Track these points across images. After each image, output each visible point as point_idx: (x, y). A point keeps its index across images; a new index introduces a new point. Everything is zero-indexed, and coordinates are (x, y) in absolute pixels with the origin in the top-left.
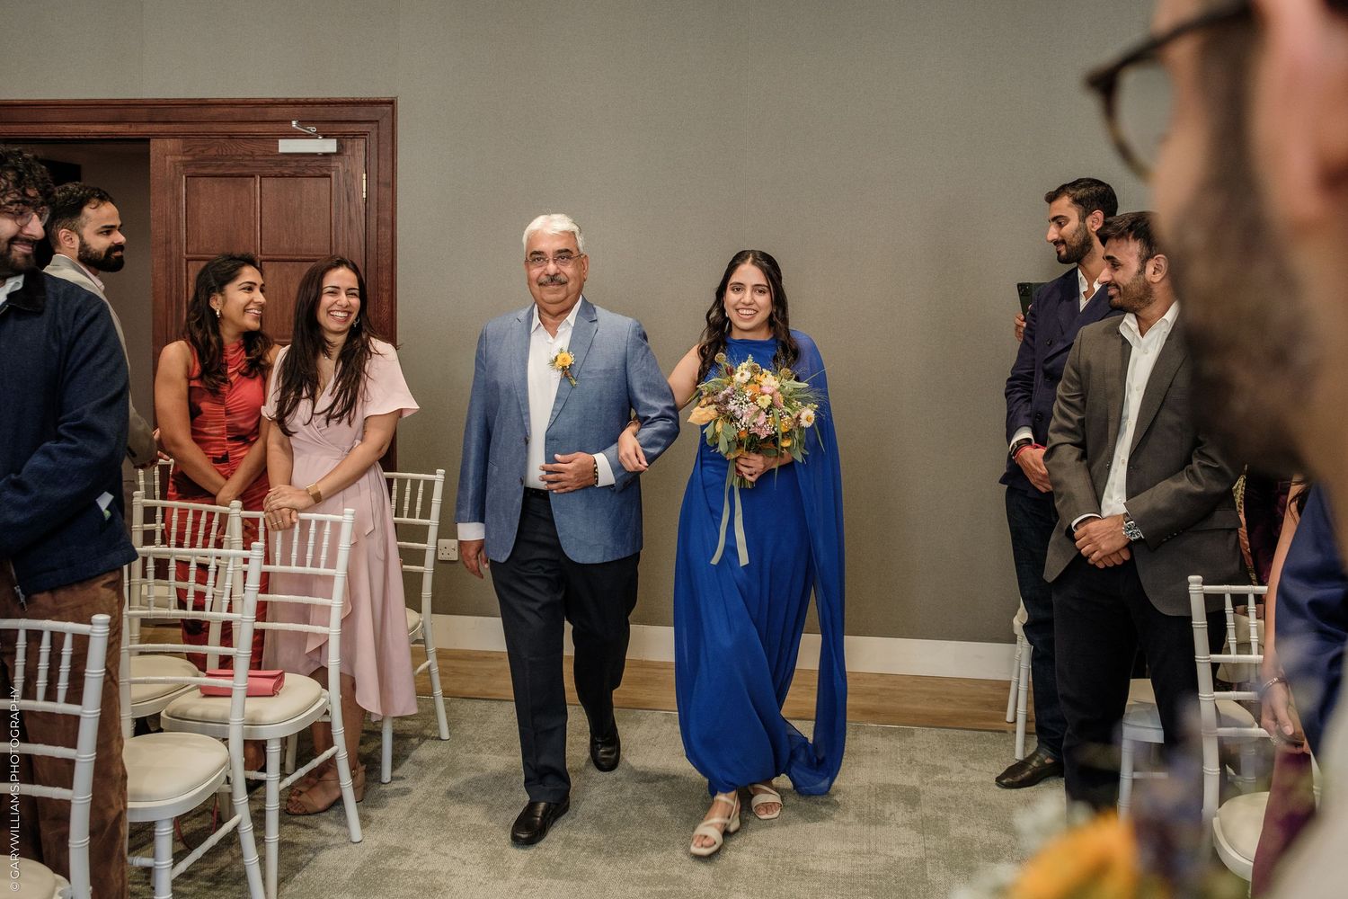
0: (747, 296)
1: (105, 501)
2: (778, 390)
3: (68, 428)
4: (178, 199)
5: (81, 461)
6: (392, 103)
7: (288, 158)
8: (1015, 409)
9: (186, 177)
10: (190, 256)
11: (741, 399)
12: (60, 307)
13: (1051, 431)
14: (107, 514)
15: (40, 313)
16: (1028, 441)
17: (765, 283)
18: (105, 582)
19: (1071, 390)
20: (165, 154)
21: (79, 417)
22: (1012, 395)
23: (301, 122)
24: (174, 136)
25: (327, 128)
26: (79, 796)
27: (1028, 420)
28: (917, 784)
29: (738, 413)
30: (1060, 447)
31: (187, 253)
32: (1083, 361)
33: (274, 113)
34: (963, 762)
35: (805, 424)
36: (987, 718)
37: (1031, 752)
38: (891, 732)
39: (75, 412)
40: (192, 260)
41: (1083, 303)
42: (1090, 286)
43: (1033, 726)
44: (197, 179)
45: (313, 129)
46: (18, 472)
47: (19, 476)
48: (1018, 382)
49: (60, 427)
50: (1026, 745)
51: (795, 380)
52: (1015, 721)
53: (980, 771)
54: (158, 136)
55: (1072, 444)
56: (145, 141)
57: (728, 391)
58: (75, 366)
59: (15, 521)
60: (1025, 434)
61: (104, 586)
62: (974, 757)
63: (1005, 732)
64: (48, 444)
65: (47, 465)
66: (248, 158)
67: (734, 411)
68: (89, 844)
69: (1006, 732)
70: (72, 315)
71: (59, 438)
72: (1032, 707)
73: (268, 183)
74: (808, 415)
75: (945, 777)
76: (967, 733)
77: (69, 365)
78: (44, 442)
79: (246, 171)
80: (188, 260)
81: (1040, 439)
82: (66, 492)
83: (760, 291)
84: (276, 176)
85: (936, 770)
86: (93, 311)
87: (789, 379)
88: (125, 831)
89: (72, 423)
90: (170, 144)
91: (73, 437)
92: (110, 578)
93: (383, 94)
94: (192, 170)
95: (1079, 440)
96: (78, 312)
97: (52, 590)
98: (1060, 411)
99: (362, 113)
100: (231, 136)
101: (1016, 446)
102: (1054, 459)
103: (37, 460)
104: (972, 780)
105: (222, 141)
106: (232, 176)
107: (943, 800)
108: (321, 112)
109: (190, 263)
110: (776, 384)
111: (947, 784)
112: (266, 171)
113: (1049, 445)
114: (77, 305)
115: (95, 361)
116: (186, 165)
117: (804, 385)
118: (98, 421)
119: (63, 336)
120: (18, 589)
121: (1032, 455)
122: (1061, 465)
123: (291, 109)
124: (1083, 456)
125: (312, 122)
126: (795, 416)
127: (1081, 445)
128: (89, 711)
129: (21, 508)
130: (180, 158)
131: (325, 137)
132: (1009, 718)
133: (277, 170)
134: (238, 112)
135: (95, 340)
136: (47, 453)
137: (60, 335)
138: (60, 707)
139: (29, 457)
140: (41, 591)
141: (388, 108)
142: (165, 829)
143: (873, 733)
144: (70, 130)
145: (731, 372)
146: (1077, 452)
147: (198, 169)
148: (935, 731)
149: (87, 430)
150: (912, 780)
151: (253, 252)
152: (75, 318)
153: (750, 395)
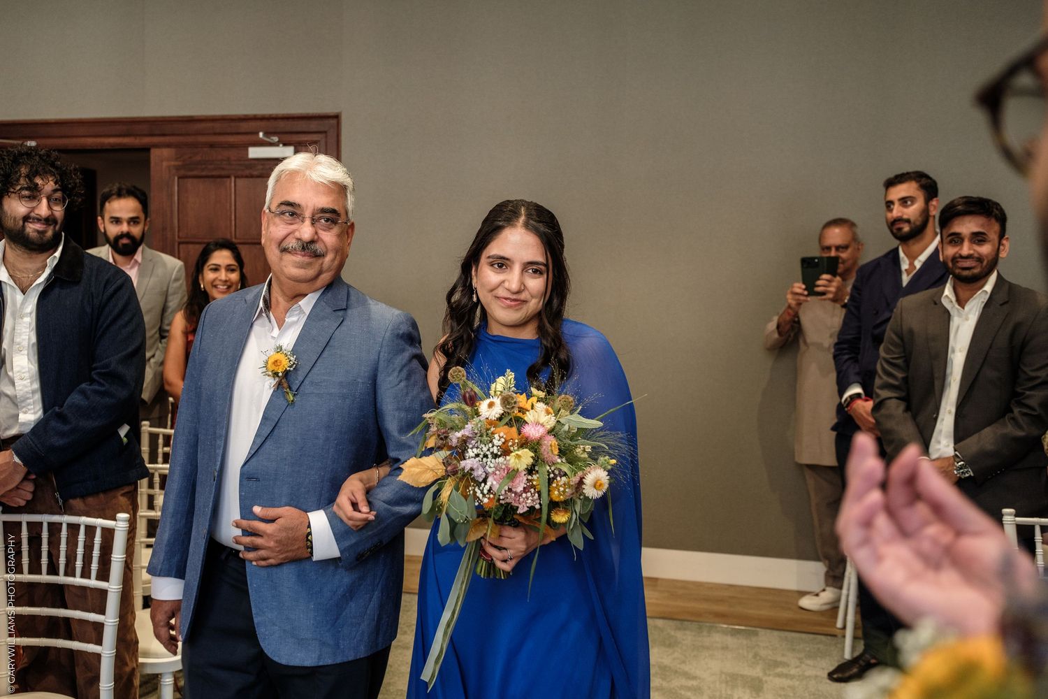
0: (512, 278)
1: (123, 431)
2: (552, 432)
3: (99, 374)
4: (171, 195)
5: (107, 400)
6: (337, 117)
7: (256, 162)
8: (844, 368)
9: (179, 178)
10: (182, 240)
11: (485, 449)
12: (93, 279)
13: (878, 388)
14: (125, 440)
15: (77, 283)
16: (858, 395)
17: (541, 259)
18: (123, 492)
19: (894, 353)
20: (162, 159)
21: (107, 366)
22: (840, 357)
23: (266, 134)
24: (168, 146)
25: (287, 138)
26: (106, 650)
27: (858, 378)
28: (761, 675)
29: (479, 473)
30: (888, 401)
31: (179, 237)
32: (905, 327)
33: (245, 126)
34: (800, 659)
35: (591, 492)
36: (821, 624)
37: (857, 654)
38: (739, 631)
39: (104, 362)
40: (183, 243)
41: (906, 279)
42: (912, 264)
43: (860, 633)
44: (186, 180)
45: (276, 139)
46: (62, 406)
47: (62, 409)
48: (845, 346)
49: (93, 373)
50: (853, 648)
51: (581, 414)
52: (844, 628)
53: (814, 667)
54: (157, 146)
55: (897, 398)
56: (146, 150)
57: (467, 431)
58: (105, 326)
59: (57, 444)
60: (856, 390)
61: (123, 495)
62: (810, 656)
63: (835, 636)
64: (83, 385)
65: (82, 403)
66: (225, 162)
67: (472, 469)
68: (114, 688)
69: (837, 636)
70: (102, 285)
71: (92, 381)
72: (859, 617)
73: (240, 182)
74: (596, 479)
75: (785, 670)
76: (804, 636)
77: (100, 324)
78: (81, 383)
79: (223, 173)
80: (179, 243)
81: (869, 393)
82: (96, 424)
83: (535, 271)
84: (247, 177)
85: (777, 664)
86: (119, 282)
87: (572, 412)
88: (137, 682)
89: (103, 371)
90: (166, 152)
91: (101, 381)
92: (127, 489)
93: (328, 109)
94: (182, 172)
95: (903, 394)
96: (107, 282)
97: (83, 497)
98: (883, 369)
99: (313, 126)
100: (212, 146)
101: (849, 399)
102: (883, 411)
103: (75, 398)
104: (807, 674)
105: (205, 149)
106: (213, 177)
107: (783, 689)
108: (282, 125)
109: (181, 246)
110: (550, 421)
111: (786, 676)
112: (240, 173)
113: (878, 400)
114: (106, 278)
115: (121, 322)
116: (178, 168)
117: (595, 423)
118: (121, 369)
119: (95, 300)
120: (58, 495)
121: (864, 407)
122: (889, 417)
123: (259, 123)
124: (908, 409)
125: (274, 133)
126: (575, 480)
127: (907, 400)
128: (113, 587)
129: (62, 434)
130: (173, 163)
131: (285, 145)
132: (839, 624)
133: (247, 172)
134: (218, 126)
135: (120, 305)
136: (83, 393)
137: (93, 300)
138: (93, 583)
139: (69, 394)
140: (74, 497)
141: (334, 122)
142: (167, 680)
143: (725, 632)
144: (90, 142)
145: (472, 400)
146: (902, 406)
147: (186, 172)
148: (776, 633)
149: (113, 377)
150: (757, 672)
151: (229, 237)
152: (105, 287)
153: (500, 443)
